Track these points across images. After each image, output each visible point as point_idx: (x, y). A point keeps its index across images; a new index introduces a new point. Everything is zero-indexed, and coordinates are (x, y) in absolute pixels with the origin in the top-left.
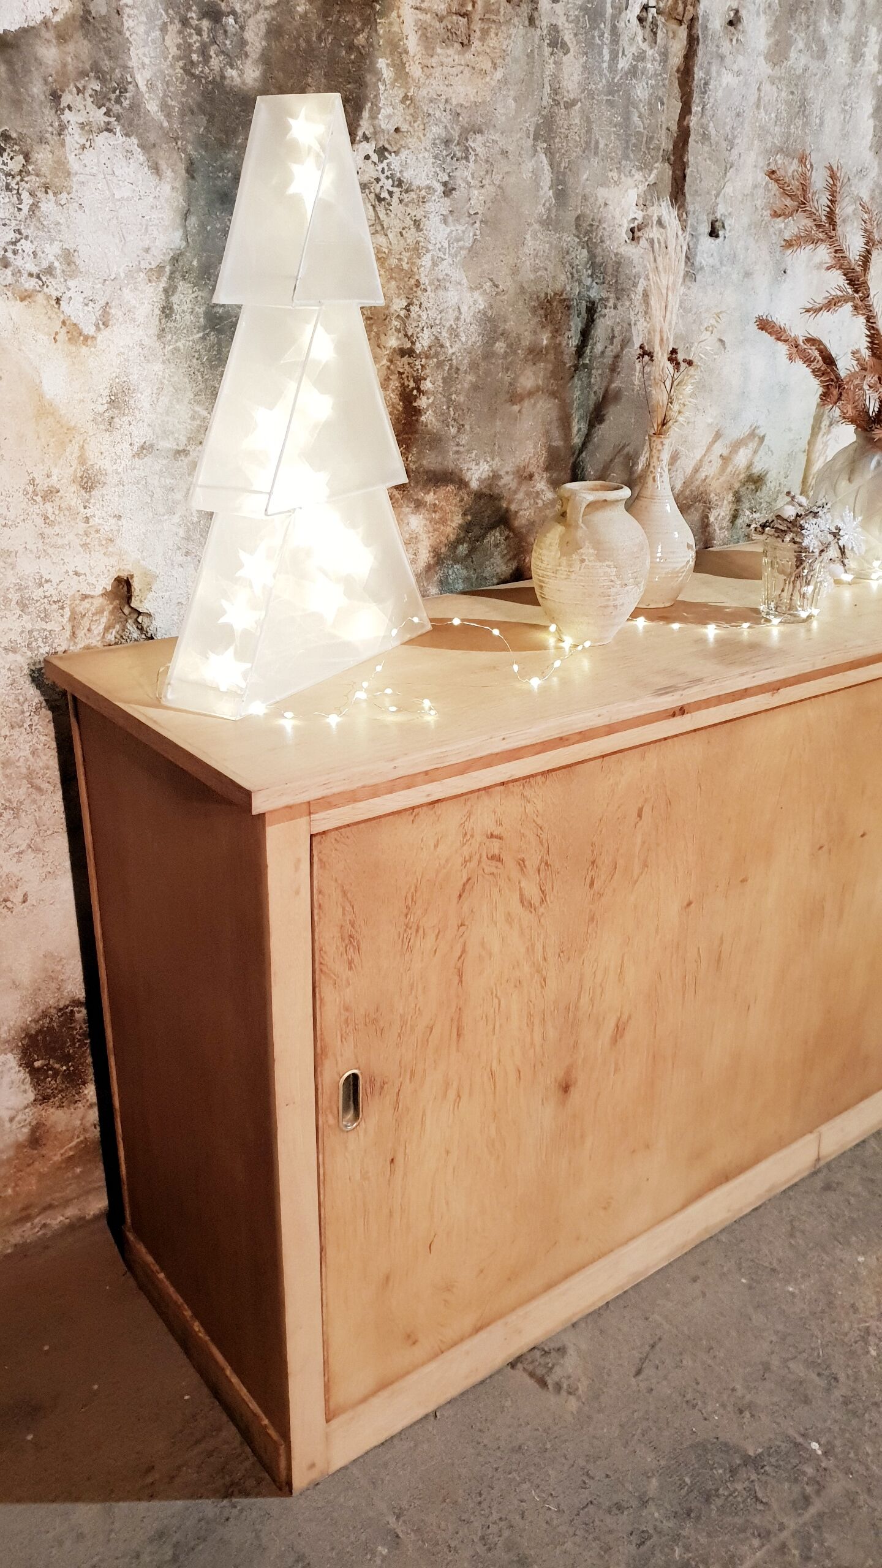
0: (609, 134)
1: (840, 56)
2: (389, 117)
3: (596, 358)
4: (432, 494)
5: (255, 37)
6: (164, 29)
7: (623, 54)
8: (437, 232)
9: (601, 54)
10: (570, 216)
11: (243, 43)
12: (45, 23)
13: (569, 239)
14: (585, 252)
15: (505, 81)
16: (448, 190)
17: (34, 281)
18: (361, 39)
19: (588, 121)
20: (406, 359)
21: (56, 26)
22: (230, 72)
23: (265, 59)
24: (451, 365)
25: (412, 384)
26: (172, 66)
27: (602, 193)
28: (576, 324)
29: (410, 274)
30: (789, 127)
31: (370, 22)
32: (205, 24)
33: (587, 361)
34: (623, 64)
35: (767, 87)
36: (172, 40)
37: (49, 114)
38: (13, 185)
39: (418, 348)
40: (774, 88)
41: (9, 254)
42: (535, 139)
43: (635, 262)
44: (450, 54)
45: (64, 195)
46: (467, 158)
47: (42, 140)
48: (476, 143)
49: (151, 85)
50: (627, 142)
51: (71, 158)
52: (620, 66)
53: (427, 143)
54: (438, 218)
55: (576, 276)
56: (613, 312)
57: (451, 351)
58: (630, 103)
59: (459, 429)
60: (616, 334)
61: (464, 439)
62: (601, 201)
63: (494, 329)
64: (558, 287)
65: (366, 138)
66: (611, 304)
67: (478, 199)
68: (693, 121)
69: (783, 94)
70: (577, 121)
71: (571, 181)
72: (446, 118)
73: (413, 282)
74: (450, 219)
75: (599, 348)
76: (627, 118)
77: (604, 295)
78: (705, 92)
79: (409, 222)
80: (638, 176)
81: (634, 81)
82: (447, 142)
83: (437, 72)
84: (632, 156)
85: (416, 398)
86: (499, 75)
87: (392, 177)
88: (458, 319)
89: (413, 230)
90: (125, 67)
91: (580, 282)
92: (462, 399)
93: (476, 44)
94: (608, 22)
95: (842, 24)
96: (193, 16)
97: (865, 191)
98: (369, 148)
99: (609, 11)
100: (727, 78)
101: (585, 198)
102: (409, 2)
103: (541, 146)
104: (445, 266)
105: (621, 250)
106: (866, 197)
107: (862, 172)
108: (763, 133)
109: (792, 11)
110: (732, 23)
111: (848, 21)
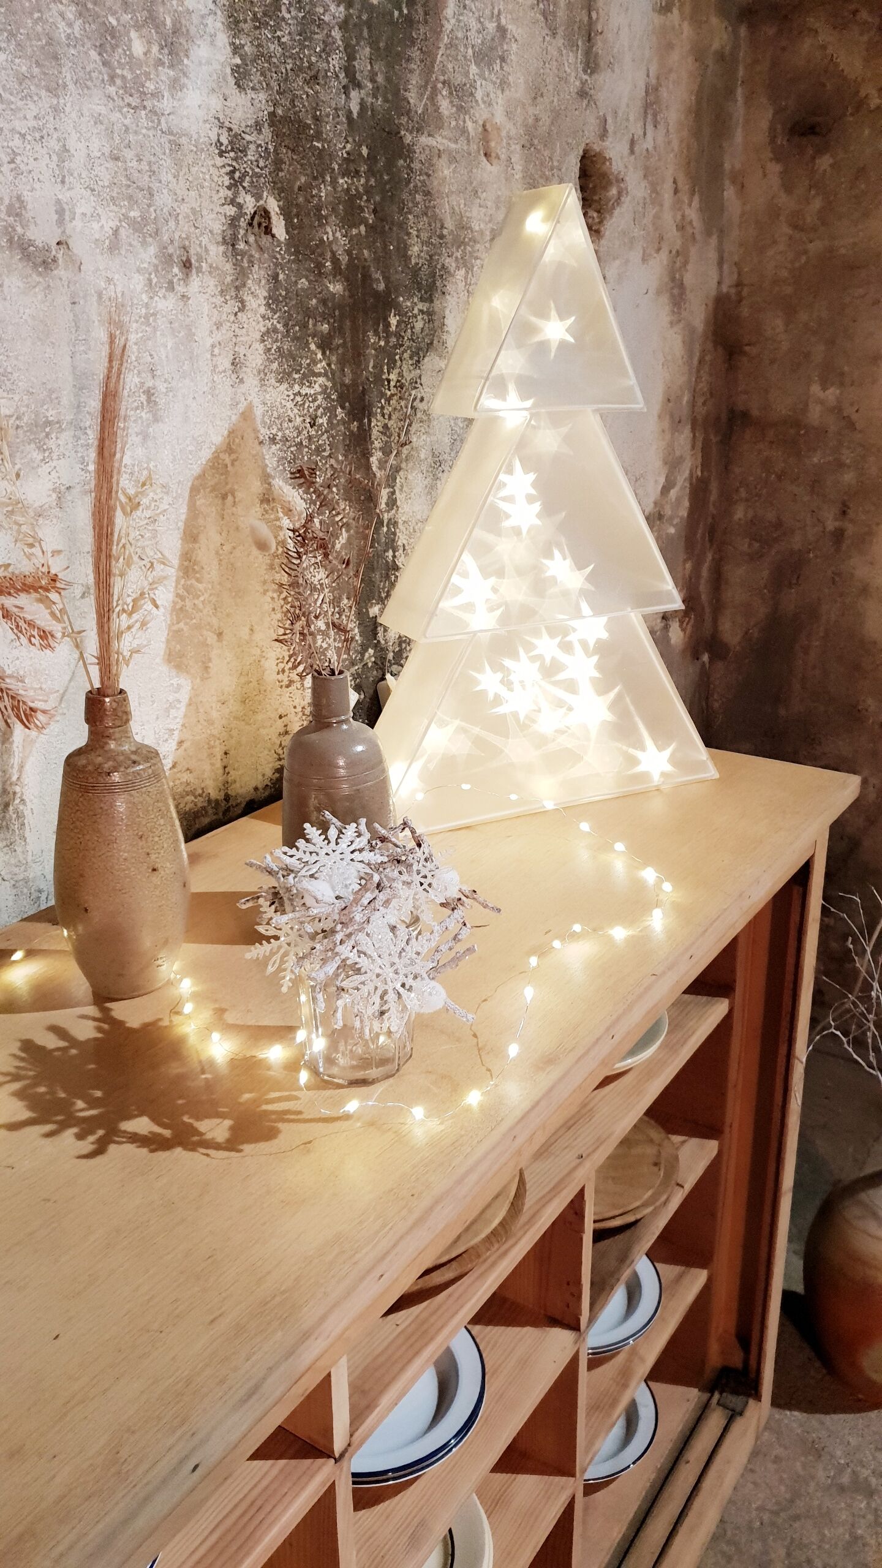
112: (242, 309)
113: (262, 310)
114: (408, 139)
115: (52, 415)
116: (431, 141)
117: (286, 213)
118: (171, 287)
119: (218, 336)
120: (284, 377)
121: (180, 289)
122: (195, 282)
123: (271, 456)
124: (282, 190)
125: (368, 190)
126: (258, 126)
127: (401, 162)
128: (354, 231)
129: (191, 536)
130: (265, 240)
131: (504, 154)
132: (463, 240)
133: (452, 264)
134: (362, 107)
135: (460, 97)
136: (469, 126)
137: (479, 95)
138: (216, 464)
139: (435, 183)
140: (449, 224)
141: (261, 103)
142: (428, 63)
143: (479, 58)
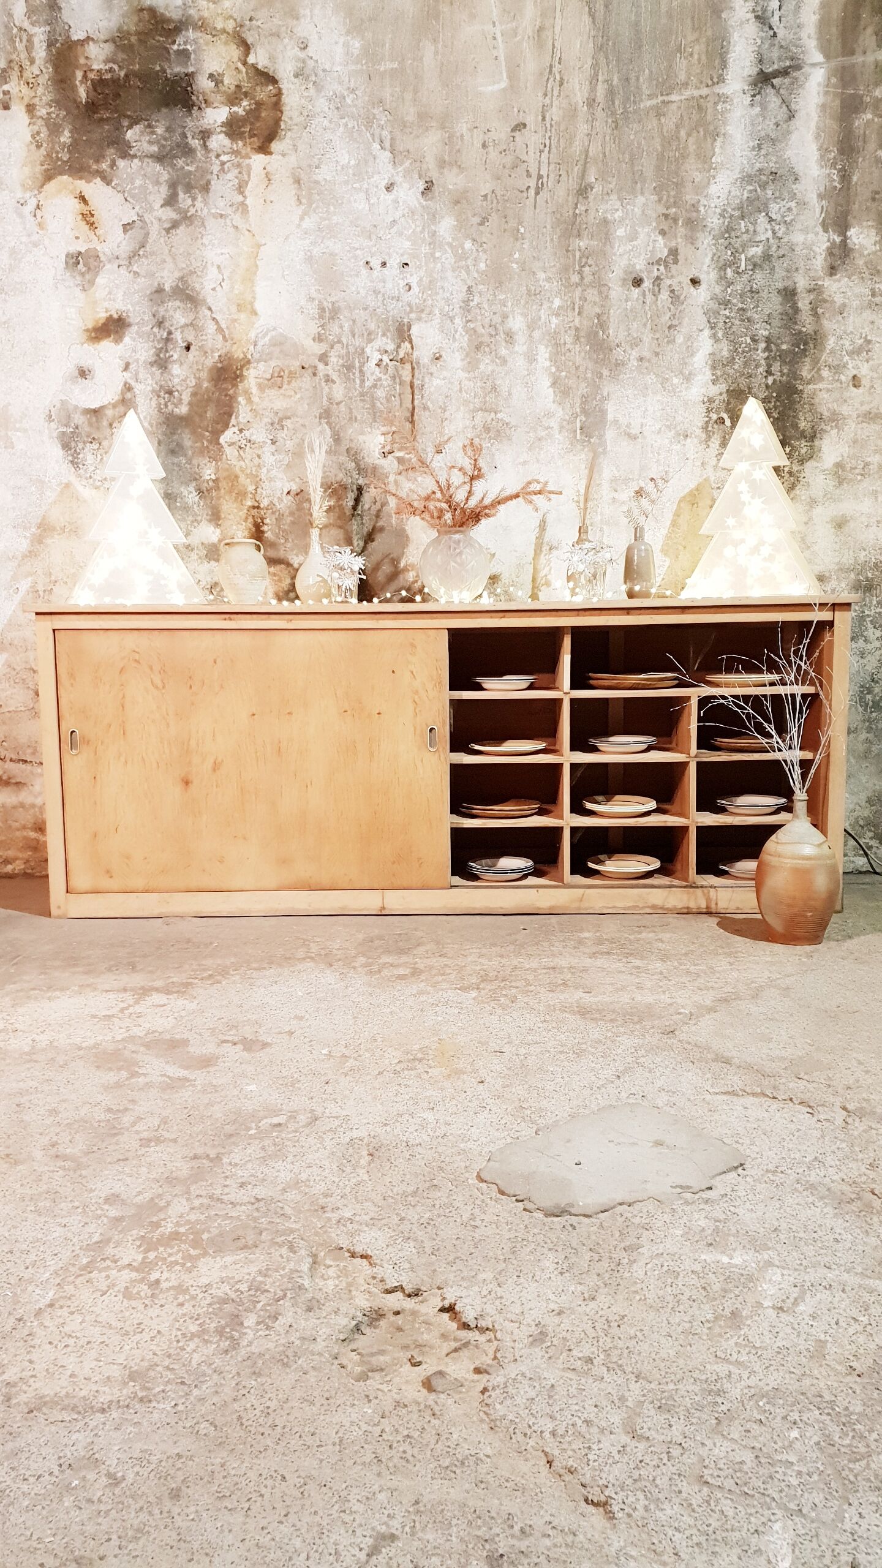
0: (363, 412)
1: (519, 363)
2: (244, 418)
3: (365, 511)
5: (186, 397)
6: (151, 399)
7: (368, 380)
8: (269, 458)
9: (354, 380)
10: (343, 448)
11: (181, 400)
12: (109, 403)
13: (343, 458)
14: (353, 464)
15: (302, 398)
16: (274, 442)
17: (99, 484)
18: (231, 392)
19: (350, 408)
20: (256, 510)
21: (112, 404)
22: (176, 410)
23: (190, 404)
24: (280, 513)
25: (259, 520)
26: (154, 410)
27: (361, 438)
28: (351, 496)
29: (257, 476)
30: (485, 398)
31: (235, 386)
32: (167, 396)
33: (360, 513)
34: (367, 384)
35: (465, 383)
36: (154, 403)
37: (108, 430)
38: (95, 453)
39: (262, 506)
40: (471, 382)
41: (92, 475)
42: (320, 419)
43: (386, 466)
44: (273, 392)
45: (112, 456)
46: (283, 429)
47: (106, 438)
48: (287, 423)
50: (375, 414)
53: (263, 426)
54: (269, 454)
55: (349, 474)
56: (375, 490)
57: (279, 507)
58: (373, 399)
60: (378, 500)
61: (289, 545)
62: (361, 441)
64: (338, 479)
65: (234, 426)
66: (373, 486)
67: (289, 445)
68: (416, 403)
69: (478, 384)
70: (344, 409)
71: (342, 434)
72: (271, 415)
73: (258, 479)
74: (276, 453)
75: (366, 507)
76: (373, 406)
77: (368, 482)
78: (423, 389)
79: (255, 455)
80: (383, 429)
81: (376, 390)
82: (272, 424)
83: (267, 399)
84: (378, 421)
85: (261, 526)
86: (298, 396)
87: (246, 439)
89: (257, 458)
91: (352, 477)
92: (286, 527)
93: (285, 386)
94: (358, 370)
95: (517, 348)
96: (162, 394)
97: (554, 423)
98: (236, 429)
99: (357, 364)
100: (436, 382)
101: (351, 440)
102: (253, 377)
103: (324, 421)
104: (274, 473)
105: (377, 462)
106: (556, 427)
107: (549, 415)
108: (466, 402)
109: (478, 348)
110: (437, 359)
111: (521, 347)
112: (708, 448)
113: (718, 448)
114: (801, 387)
116: (815, 387)
117: (731, 418)
118: (679, 442)
119: (697, 456)
121: (683, 442)
122: (689, 440)
123: (716, 493)
124: (727, 411)
125: (775, 407)
126: (721, 394)
127: (795, 396)
129: (677, 514)
130: (722, 426)
131: (868, 386)
132: (836, 419)
133: (828, 428)
134: (775, 380)
135: (837, 369)
136: (843, 378)
137: (850, 366)
138: (691, 494)
139: (817, 400)
140: (826, 414)
141: (723, 387)
142: (816, 361)
143: (851, 354)
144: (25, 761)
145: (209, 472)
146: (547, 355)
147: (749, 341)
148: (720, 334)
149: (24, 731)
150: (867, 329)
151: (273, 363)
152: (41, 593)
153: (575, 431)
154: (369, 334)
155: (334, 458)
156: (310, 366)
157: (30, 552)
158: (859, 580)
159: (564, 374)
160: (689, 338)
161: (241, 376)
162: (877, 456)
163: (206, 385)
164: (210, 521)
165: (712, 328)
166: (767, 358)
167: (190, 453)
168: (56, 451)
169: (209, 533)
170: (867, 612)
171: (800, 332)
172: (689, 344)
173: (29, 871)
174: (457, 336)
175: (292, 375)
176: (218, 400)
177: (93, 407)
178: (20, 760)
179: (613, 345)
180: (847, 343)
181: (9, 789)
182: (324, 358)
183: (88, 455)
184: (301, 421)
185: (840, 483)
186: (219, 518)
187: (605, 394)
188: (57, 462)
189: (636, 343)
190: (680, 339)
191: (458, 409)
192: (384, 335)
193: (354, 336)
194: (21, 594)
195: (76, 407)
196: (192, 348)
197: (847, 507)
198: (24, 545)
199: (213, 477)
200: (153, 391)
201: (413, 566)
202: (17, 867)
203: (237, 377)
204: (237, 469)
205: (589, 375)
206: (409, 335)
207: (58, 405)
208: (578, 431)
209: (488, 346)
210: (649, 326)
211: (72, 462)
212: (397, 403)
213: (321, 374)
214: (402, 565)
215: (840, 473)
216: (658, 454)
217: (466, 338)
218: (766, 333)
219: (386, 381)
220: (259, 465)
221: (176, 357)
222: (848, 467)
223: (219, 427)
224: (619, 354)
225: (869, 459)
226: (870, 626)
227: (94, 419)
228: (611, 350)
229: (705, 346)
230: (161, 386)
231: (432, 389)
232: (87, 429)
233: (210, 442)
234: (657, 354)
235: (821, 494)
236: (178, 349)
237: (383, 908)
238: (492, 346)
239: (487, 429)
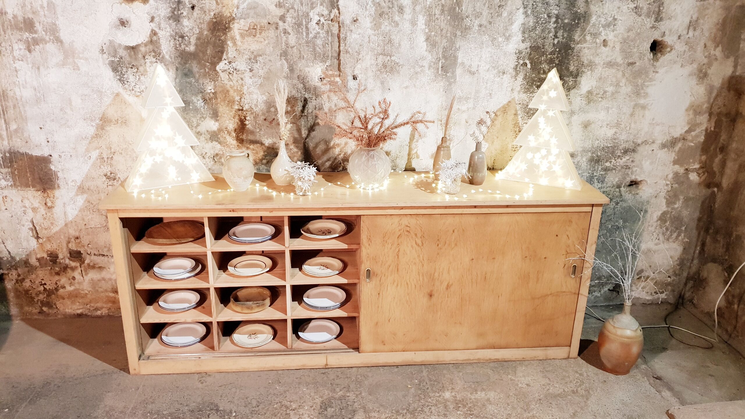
0: (308, 53)
1: (406, 26)
2: (231, 54)
3: (309, 113)
4: (252, 146)
5: (193, 40)
6: (170, 41)
7: (311, 33)
8: (248, 80)
9: (302, 34)
10: (295, 76)
11: (190, 42)
12: (142, 43)
13: (295, 81)
14: (302, 85)
15: (269, 43)
16: (251, 70)
17: (139, 93)
18: (223, 38)
19: (299, 50)
20: (240, 112)
21: (144, 43)
22: (186, 48)
23: (196, 45)
24: (256, 114)
25: (243, 118)
26: (172, 48)
27: (307, 69)
28: (300, 104)
29: (241, 91)
30: (384, 47)
31: (225, 34)
32: (180, 39)
33: (306, 114)
34: (311, 36)
35: (372, 37)
36: (172, 43)
37: (143, 60)
38: (135, 74)
39: (244, 109)
40: (376, 37)
41: (134, 88)
42: (281, 56)
43: (322, 86)
44: (250, 39)
45: (146, 76)
46: (257, 63)
47: (141, 65)
48: (260, 59)
49: (167, 53)
50: (315, 55)
51: (148, 68)
52: (310, 36)
53: (244, 60)
54: (248, 78)
55: (299, 91)
56: (315, 101)
57: (255, 110)
58: (314, 45)
59: (260, 130)
60: (317, 107)
61: (262, 133)
62: (307, 71)
63: (270, 105)
64: (293, 94)
65: (225, 60)
66: (314, 98)
67: (261, 72)
68: (341, 48)
69: (380, 38)
70: (296, 51)
71: (295, 67)
72: (249, 54)
73: (242, 93)
74: (253, 77)
75: (310, 111)
76: (314, 49)
77: (311, 96)
78: (346, 40)
79: (239, 78)
80: (321, 64)
81: (316, 40)
82: (250, 59)
83: (246, 43)
84: (318, 59)
85: (244, 121)
86: (266, 42)
87: (233, 68)
88: (257, 102)
89: (241, 80)
90: (161, 50)
91: (301, 93)
92: (260, 122)
93: (258, 35)
94: (304, 27)
95: (405, 16)
96: (177, 38)
97: (426, 64)
98: (226, 62)
99: (304, 23)
100: (354, 36)
101: (300, 70)
102: (236, 28)
103: (283, 58)
104: (252, 89)
105: (316, 84)
106: (427, 66)
107: (423, 58)
108: (373, 50)
109: (381, 15)
110: (355, 21)
111: (408, 15)
112: (516, 80)
113: (521, 80)
114: (573, 46)
115: (469, 96)
116: (582, 46)
117: (531, 63)
118: (499, 76)
119: (509, 85)
120: (525, 92)
121: (502, 77)
122: (505, 75)
123: (518, 107)
124: (529, 59)
125: (557, 57)
126: (526, 49)
127: (569, 51)
128: (551, 65)
130: (525, 68)
131: (612, 45)
132: (591, 65)
133: (586, 70)
134: (558, 42)
135: (595, 35)
136: (598, 41)
137: (603, 34)
138: (503, 107)
139: (582, 54)
140: (586, 62)
141: (528, 44)
142: (583, 30)
143: (604, 26)
144: (104, 255)
145: (210, 88)
146: (424, 22)
147: (546, 16)
148: (529, 12)
149: (102, 239)
150: (615, 12)
151: (250, 20)
152: (106, 159)
153: (438, 69)
154: (312, 4)
155: (290, 81)
156: (274, 23)
157: (96, 135)
158: (593, 157)
159: (433, 33)
160: (510, 13)
161: (229, 28)
162: (612, 87)
163: (206, 33)
164: (212, 118)
165: (525, 8)
166: (555, 28)
167: (197, 75)
168: (109, 73)
169: (212, 125)
170: (595, 174)
171: (577, 12)
172: (510, 17)
173: (112, 314)
174: (368, 7)
175: (262, 29)
176: (215, 43)
177: (132, 45)
178: (100, 255)
179: (464, 16)
180: (603, 20)
181: (95, 270)
182: (282, 18)
183: (130, 76)
184: (268, 58)
185: (589, 102)
186: (217, 116)
187: (458, 47)
188: (110, 80)
189: (478, 15)
190: (505, 14)
191: (367, 54)
192: (321, 4)
193: (302, 4)
194: (92, 160)
195: (120, 45)
196: (196, 8)
197: (591, 116)
198: (91, 131)
199: (213, 91)
200: (171, 36)
201: (338, 145)
202: (104, 312)
203: (227, 29)
204: (228, 86)
205: (449, 35)
206: (338, 5)
207: (108, 43)
208: (440, 69)
209: (387, 14)
210: (487, 5)
211: (120, 80)
212: (330, 49)
213: (281, 28)
214: (332, 144)
215: (589, 97)
216: (486, 83)
217: (374, 9)
218: (556, 12)
219: (323, 34)
220: (242, 85)
221: (185, 14)
222: (595, 93)
223: (215, 60)
224: (467, 22)
225: (607, 89)
226: (596, 181)
227: (133, 53)
228: (463, 20)
229: (519, 19)
230: (176, 33)
231: (352, 40)
232: (128, 59)
233: (210, 69)
234: (490, 23)
235: (578, 108)
236: (187, 9)
237: (327, 365)
238: (390, 14)
239: (385, 66)
